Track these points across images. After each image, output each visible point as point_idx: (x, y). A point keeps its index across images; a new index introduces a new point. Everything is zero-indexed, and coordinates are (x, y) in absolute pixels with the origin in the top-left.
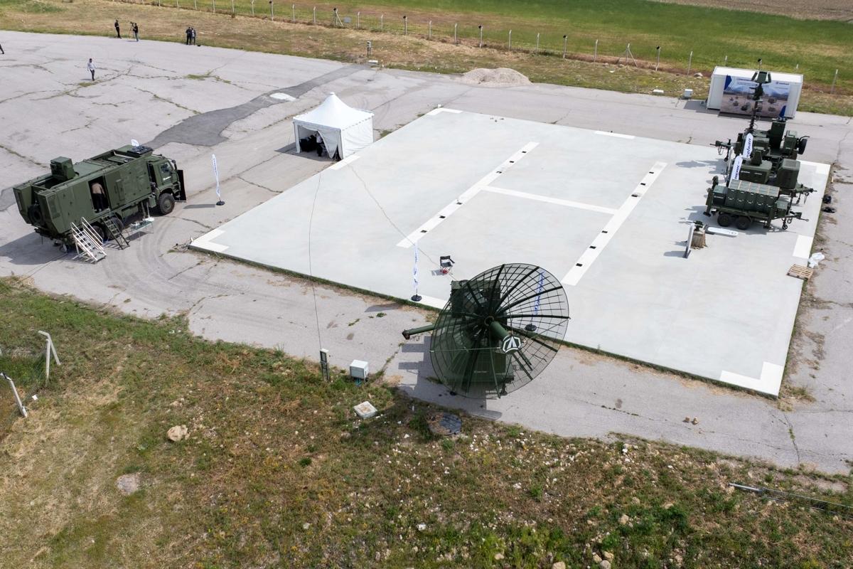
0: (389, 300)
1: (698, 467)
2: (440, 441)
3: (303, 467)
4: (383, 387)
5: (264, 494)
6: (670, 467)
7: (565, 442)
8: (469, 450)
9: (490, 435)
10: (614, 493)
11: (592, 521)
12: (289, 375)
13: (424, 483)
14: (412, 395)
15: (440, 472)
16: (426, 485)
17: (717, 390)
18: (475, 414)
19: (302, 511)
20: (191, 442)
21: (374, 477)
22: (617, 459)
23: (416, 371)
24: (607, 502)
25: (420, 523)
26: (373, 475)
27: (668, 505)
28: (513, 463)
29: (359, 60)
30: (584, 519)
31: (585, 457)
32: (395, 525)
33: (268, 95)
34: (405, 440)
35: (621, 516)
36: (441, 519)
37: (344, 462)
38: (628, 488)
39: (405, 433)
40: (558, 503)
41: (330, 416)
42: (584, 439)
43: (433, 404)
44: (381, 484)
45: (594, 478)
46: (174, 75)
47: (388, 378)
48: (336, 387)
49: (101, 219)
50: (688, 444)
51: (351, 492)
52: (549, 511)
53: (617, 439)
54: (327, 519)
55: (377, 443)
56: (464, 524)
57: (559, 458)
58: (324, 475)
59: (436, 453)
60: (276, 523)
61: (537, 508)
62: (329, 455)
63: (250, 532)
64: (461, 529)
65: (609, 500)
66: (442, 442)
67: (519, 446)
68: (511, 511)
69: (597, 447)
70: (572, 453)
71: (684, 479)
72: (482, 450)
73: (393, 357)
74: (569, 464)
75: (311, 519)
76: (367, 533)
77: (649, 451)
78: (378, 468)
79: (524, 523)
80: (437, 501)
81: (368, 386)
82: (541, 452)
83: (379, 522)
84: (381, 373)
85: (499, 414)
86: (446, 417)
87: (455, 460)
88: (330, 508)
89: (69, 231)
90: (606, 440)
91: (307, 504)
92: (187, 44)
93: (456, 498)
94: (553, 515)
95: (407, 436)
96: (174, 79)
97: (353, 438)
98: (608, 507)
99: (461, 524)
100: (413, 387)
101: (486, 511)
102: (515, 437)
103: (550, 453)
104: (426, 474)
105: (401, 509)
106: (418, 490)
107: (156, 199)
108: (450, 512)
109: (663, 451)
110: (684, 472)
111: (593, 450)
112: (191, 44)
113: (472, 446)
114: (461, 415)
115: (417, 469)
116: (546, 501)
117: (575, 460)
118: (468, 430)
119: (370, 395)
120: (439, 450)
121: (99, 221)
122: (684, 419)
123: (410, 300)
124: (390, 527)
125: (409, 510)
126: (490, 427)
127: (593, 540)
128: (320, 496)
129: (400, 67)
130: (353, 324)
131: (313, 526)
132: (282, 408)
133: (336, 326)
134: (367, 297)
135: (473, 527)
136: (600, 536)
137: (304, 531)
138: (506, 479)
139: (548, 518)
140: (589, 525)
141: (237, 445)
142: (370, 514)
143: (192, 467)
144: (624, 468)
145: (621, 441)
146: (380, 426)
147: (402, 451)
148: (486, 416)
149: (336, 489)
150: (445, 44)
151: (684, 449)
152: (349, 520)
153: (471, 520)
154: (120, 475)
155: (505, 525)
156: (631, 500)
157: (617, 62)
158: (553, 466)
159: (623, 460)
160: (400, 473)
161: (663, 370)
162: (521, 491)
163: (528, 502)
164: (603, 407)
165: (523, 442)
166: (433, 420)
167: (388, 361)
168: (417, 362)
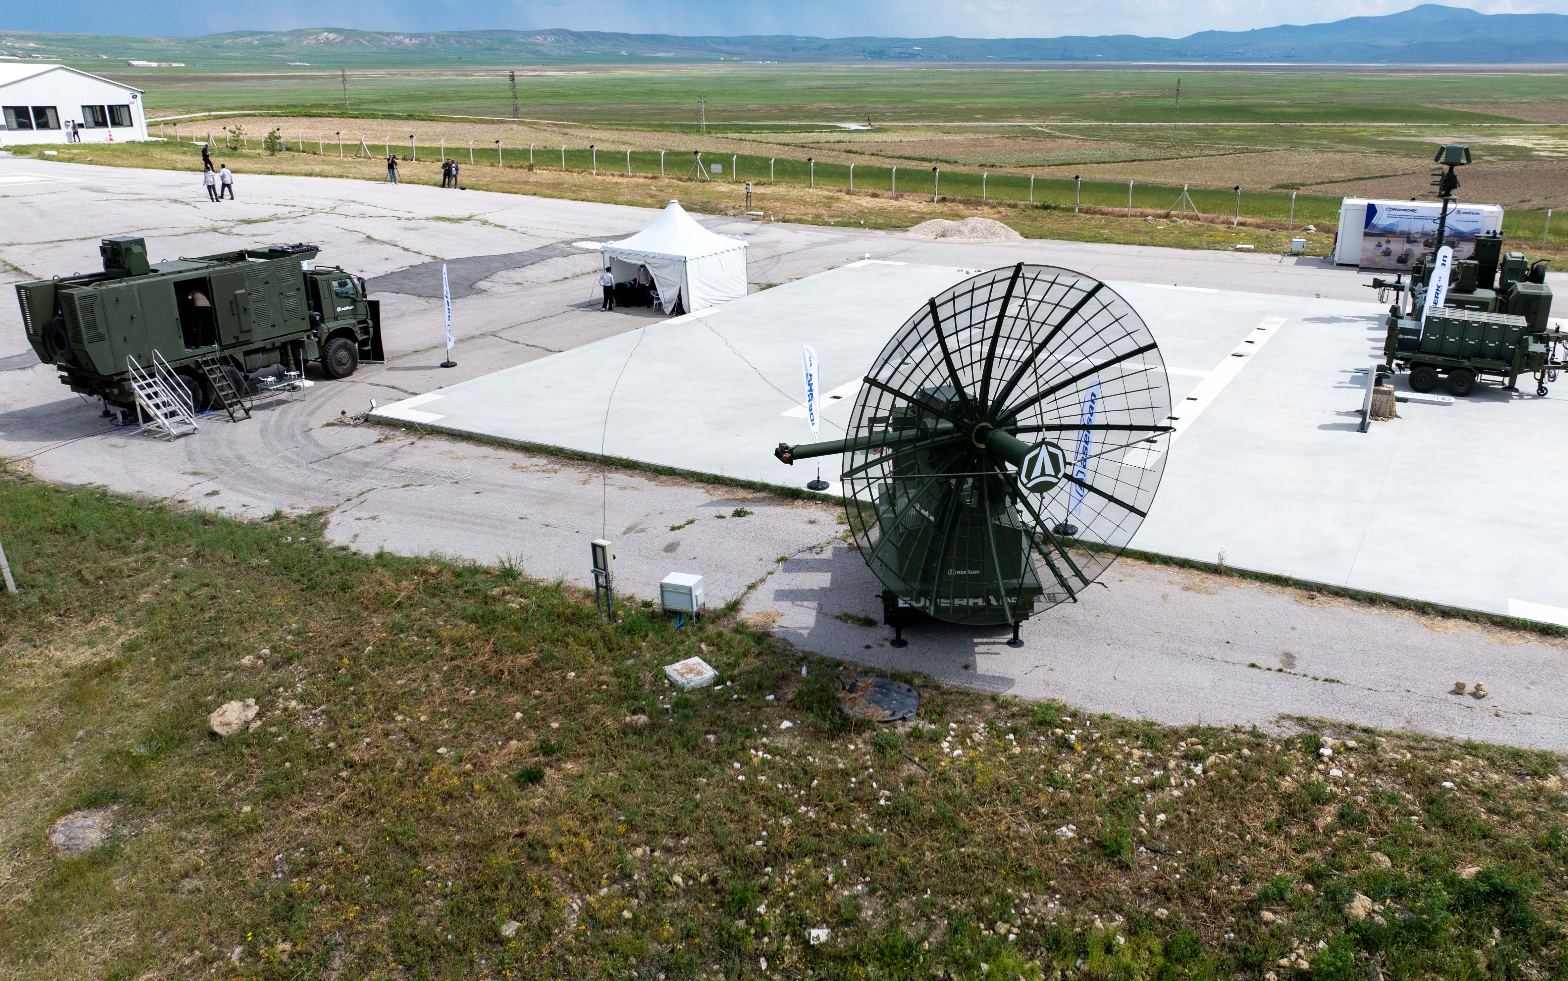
0: (760, 491)
1: (1515, 785)
2: (867, 735)
3: (522, 787)
4: (736, 631)
5: (414, 853)
6: (1448, 784)
7: (1175, 735)
8: (941, 752)
9: (991, 725)
10: (1320, 845)
11: (1275, 913)
12: (523, 609)
13: (826, 825)
14: (800, 647)
15: (868, 801)
16: (831, 832)
17: (1506, 635)
18: (950, 682)
19: (503, 892)
20: (261, 740)
21: (699, 812)
22: (1310, 770)
23: (815, 604)
24: (1306, 866)
25: (814, 927)
26: (697, 806)
27: (1468, 872)
28: (1051, 781)
29: (731, 212)
30: (1252, 908)
31: (1230, 765)
32: (747, 932)
33: (569, 243)
34: (781, 732)
35: (1351, 897)
36: (870, 913)
37: (625, 776)
38: (1353, 833)
39: (783, 718)
40: (1176, 870)
41: (605, 683)
42: (1222, 729)
43: (851, 663)
44: (718, 829)
45: (1262, 811)
46: (410, 216)
47: (750, 614)
48: (629, 631)
49: (197, 362)
50: (1478, 737)
51: (636, 845)
52: (1156, 890)
53: (1301, 730)
54: (566, 911)
55: (711, 737)
56: (932, 927)
57: (1165, 768)
58: (570, 806)
59: (857, 760)
60: (432, 921)
61: (1123, 884)
62: (591, 763)
63: (360, 944)
64: (924, 938)
65: (1309, 860)
66: (872, 738)
67: (1064, 744)
68: (1055, 891)
69: (1255, 746)
70: (1198, 758)
71: (1490, 811)
72: (972, 753)
73: (762, 581)
74: (1193, 781)
75: (523, 911)
76: (672, 951)
77: (1385, 751)
78: (710, 791)
79: (1092, 921)
80: (859, 869)
81: (700, 629)
82: (1119, 757)
83: (705, 924)
84: (734, 607)
85: (1010, 682)
86: (881, 687)
87: (904, 774)
88: (580, 883)
89: (123, 373)
90: (1274, 731)
91: (518, 873)
92: (443, 186)
93: (907, 860)
94: (1169, 900)
95: (786, 724)
96: (409, 219)
97: (653, 727)
98: (1312, 877)
99: (922, 925)
100: (805, 633)
101: (988, 891)
102: (1050, 724)
103: (1142, 759)
104: (831, 805)
105: (765, 890)
106: (810, 842)
107: (319, 342)
108: (893, 895)
109: (1421, 754)
110: (1484, 794)
111: (1246, 752)
112: (449, 186)
113: (945, 745)
114: (917, 681)
115: (808, 795)
116: (1143, 868)
117: (1205, 772)
118: (939, 714)
119: (703, 646)
120: (865, 754)
121: (193, 366)
122: (1453, 687)
123: (805, 489)
124: (736, 937)
125: (786, 892)
126: (988, 707)
127: (1284, 962)
128: (553, 853)
129: (800, 221)
130: (679, 528)
131: (527, 929)
132: (494, 667)
133: (643, 530)
134: (715, 488)
135: (956, 931)
136: (1301, 952)
137: (503, 941)
138: (1035, 815)
139: (1155, 906)
140: (1266, 924)
141: (368, 740)
142: (682, 902)
143: (253, 791)
144: (1330, 788)
145: (1309, 732)
146: (723, 704)
147: (774, 756)
148: (976, 686)
149: (599, 838)
150: (877, 200)
151: (1470, 748)
152: (627, 914)
153: (949, 915)
154: (65, 812)
155: (1041, 928)
156: (1369, 861)
157: (1167, 216)
158: (1153, 787)
159: (1326, 773)
160: (766, 802)
161: (1372, 600)
162: (1077, 844)
163: (1098, 869)
164: (1253, 666)
165: (1073, 737)
166: (851, 691)
167: (752, 587)
168: (816, 588)
